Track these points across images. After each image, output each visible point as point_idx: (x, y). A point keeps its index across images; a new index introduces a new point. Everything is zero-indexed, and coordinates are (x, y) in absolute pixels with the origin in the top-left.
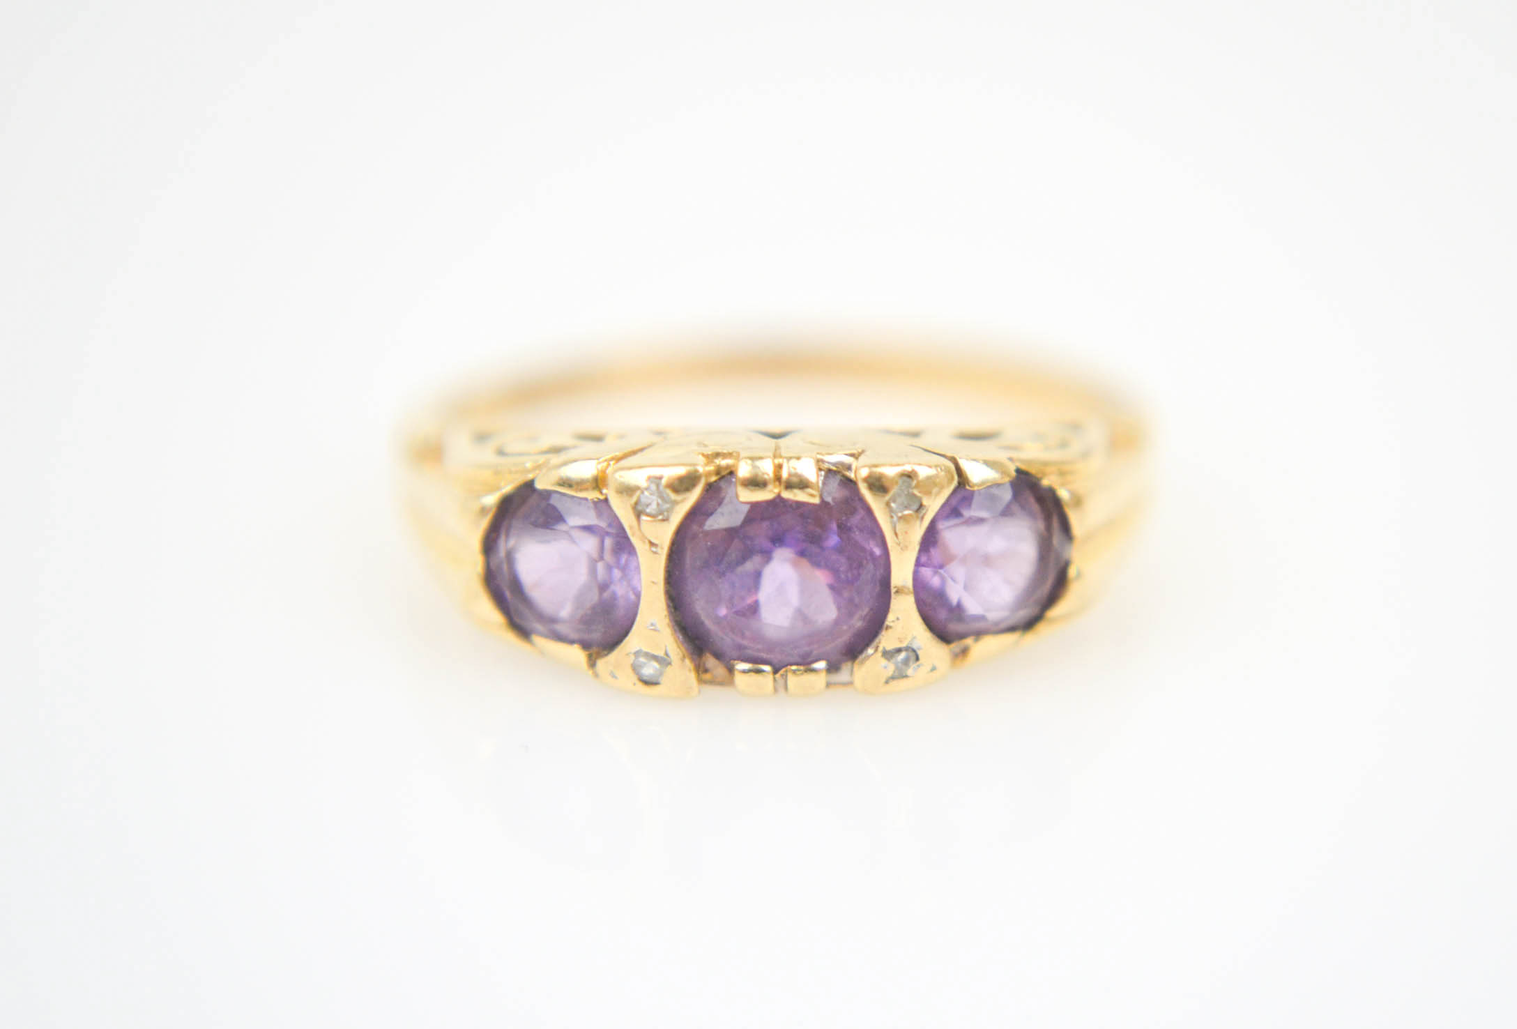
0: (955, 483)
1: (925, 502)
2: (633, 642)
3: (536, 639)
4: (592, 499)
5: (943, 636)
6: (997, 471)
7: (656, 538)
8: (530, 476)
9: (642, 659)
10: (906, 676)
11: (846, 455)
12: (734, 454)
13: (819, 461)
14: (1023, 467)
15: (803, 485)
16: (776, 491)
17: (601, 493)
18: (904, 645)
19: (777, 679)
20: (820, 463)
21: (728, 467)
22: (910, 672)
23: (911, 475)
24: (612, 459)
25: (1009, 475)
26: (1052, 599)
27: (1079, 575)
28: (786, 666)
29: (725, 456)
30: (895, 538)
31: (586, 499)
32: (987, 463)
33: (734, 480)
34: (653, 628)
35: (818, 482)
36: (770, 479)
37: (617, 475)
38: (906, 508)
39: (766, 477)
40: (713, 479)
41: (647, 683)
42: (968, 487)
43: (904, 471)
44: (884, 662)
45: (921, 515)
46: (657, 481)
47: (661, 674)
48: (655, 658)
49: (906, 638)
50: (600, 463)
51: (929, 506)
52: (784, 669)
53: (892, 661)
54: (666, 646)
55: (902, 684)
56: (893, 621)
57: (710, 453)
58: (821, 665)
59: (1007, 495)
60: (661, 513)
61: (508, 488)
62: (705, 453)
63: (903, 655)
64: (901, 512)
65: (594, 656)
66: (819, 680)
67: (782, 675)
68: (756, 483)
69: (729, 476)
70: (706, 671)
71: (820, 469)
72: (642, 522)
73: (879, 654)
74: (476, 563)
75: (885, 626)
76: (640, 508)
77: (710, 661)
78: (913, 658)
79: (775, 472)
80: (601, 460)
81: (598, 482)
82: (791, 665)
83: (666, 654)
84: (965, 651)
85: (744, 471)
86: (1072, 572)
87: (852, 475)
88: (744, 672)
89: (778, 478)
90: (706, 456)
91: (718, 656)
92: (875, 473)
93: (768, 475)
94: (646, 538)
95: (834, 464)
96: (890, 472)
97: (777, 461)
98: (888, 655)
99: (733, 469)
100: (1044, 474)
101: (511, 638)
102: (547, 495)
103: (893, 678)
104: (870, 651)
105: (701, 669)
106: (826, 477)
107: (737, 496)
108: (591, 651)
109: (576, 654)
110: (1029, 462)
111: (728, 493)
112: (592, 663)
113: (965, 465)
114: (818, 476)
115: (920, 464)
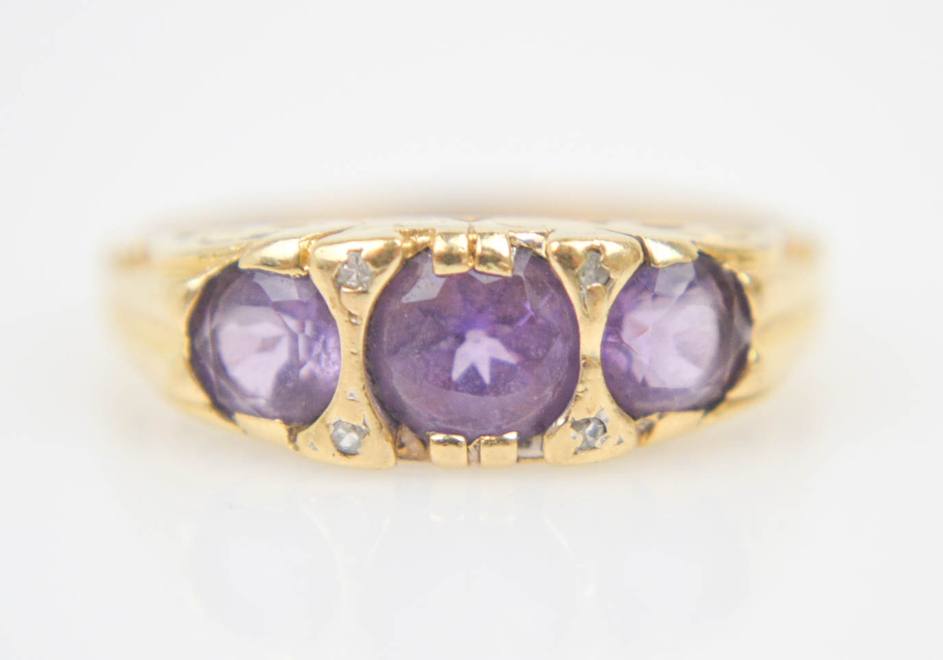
0: (640, 261)
1: (612, 276)
2: (333, 413)
3: (239, 417)
4: (295, 276)
5: (630, 410)
6: (681, 253)
7: (356, 309)
8: (234, 258)
9: (340, 431)
10: (595, 448)
11: (537, 233)
12: (430, 231)
13: (511, 238)
14: (706, 251)
15: (496, 259)
16: (471, 264)
17: (302, 269)
18: (592, 416)
19: (470, 449)
20: (513, 240)
21: (424, 244)
22: (598, 443)
23: (600, 249)
24: (313, 238)
25: (691, 256)
26: (732, 382)
27: (758, 359)
28: (478, 437)
29: (421, 233)
30: (584, 309)
31: (288, 276)
32: (672, 245)
33: (430, 255)
34: (351, 398)
35: (510, 257)
36: (465, 253)
37: (318, 251)
38: (597, 280)
39: (461, 250)
40: (410, 255)
41: (345, 453)
42: (652, 265)
43: (592, 245)
44: (573, 432)
45: (608, 288)
46: (357, 254)
47: (359, 444)
48: (354, 428)
49: (594, 409)
50: (300, 242)
51: (617, 280)
52: (477, 440)
53: (580, 431)
54: (364, 416)
55: (591, 456)
56: (582, 392)
57: (407, 230)
58: (512, 436)
59: (691, 274)
60: (361, 284)
61: (213, 270)
62: (403, 231)
63: (590, 428)
64: (590, 284)
65: (295, 430)
66: (512, 451)
67: (475, 447)
68: (450, 258)
69: (425, 253)
70: (402, 446)
71: (512, 246)
72: (342, 293)
73: (569, 425)
74: (180, 345)
75: (574, 396)
76: (340, 280)
77: (407, 436)
78: (601, 431)
79: (469, 246)
80: (302, 239)
81: (300, 261)
82: (485, 435)
83: (365, 424)
84: (649, 429)
85: (439, 246)
86: (752, 356)
87: (542, 252)
88: (439, 442)
89: (472, 253)
90: (403, 233)
91: (414, 429)
92: (565, 246)
93: (463, 249)
94: (345, 309)
95: (526, 242)
96: (579, 247)
97: (471, 237)
98: (576, 425)
99: (428, 245)
100: (725, 261)
101: (214, 417)
102: (251, 273)
103: (581, 449)
104: (561, 421)
105: (399, 445)
106: (518, 253)
107: (433, 268)
108: (292, 426)
109: (277, 429)
110: (711, 247)
111: (425, 268)
112: (292, 436)
113: (650, 244)
114: (511, 252)
115: (607, 240)
